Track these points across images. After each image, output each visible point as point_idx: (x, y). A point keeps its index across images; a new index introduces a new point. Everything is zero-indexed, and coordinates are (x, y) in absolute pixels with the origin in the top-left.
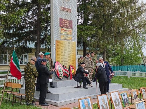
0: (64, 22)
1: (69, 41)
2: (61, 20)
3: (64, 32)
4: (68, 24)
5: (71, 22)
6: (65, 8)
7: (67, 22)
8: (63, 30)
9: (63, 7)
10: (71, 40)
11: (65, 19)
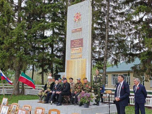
0: (75, 42)
1: (79, 59)
2: (72, 41)
3: (74, 52)
4: (78, 43)
5: (81, 40)
6: (75, 29)
7: (77, 41)
8: (73, 50)
9: (74, 30)
10: (80, 57)
11: (75, 40)
